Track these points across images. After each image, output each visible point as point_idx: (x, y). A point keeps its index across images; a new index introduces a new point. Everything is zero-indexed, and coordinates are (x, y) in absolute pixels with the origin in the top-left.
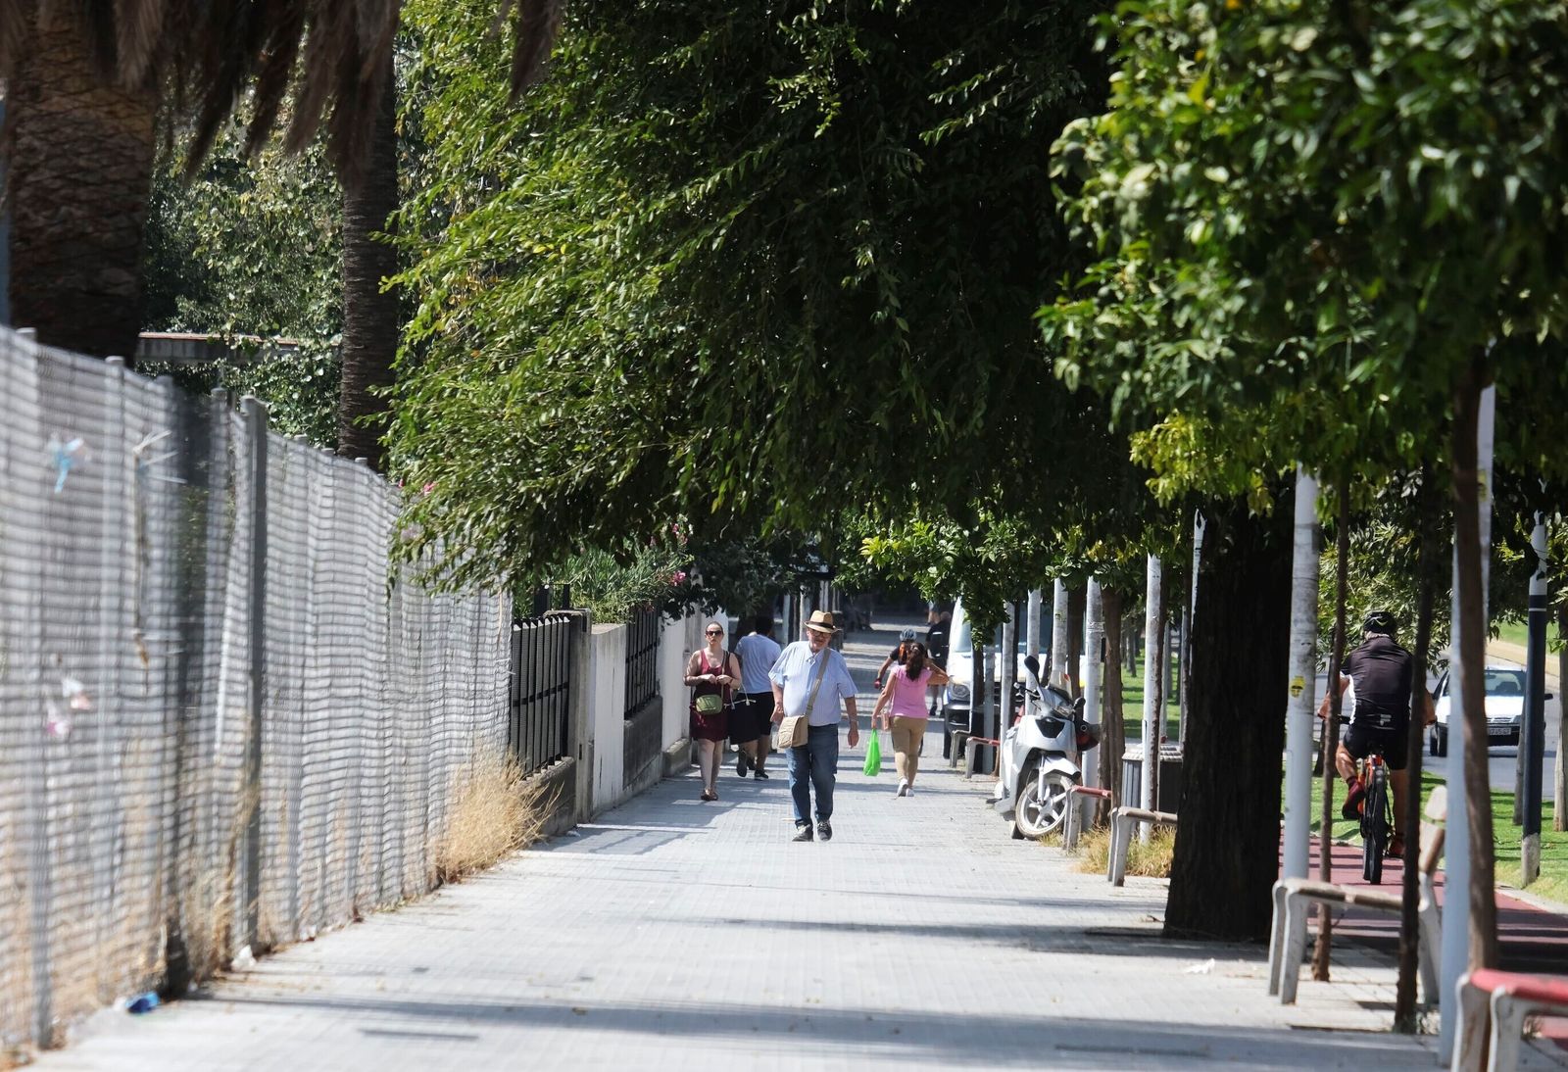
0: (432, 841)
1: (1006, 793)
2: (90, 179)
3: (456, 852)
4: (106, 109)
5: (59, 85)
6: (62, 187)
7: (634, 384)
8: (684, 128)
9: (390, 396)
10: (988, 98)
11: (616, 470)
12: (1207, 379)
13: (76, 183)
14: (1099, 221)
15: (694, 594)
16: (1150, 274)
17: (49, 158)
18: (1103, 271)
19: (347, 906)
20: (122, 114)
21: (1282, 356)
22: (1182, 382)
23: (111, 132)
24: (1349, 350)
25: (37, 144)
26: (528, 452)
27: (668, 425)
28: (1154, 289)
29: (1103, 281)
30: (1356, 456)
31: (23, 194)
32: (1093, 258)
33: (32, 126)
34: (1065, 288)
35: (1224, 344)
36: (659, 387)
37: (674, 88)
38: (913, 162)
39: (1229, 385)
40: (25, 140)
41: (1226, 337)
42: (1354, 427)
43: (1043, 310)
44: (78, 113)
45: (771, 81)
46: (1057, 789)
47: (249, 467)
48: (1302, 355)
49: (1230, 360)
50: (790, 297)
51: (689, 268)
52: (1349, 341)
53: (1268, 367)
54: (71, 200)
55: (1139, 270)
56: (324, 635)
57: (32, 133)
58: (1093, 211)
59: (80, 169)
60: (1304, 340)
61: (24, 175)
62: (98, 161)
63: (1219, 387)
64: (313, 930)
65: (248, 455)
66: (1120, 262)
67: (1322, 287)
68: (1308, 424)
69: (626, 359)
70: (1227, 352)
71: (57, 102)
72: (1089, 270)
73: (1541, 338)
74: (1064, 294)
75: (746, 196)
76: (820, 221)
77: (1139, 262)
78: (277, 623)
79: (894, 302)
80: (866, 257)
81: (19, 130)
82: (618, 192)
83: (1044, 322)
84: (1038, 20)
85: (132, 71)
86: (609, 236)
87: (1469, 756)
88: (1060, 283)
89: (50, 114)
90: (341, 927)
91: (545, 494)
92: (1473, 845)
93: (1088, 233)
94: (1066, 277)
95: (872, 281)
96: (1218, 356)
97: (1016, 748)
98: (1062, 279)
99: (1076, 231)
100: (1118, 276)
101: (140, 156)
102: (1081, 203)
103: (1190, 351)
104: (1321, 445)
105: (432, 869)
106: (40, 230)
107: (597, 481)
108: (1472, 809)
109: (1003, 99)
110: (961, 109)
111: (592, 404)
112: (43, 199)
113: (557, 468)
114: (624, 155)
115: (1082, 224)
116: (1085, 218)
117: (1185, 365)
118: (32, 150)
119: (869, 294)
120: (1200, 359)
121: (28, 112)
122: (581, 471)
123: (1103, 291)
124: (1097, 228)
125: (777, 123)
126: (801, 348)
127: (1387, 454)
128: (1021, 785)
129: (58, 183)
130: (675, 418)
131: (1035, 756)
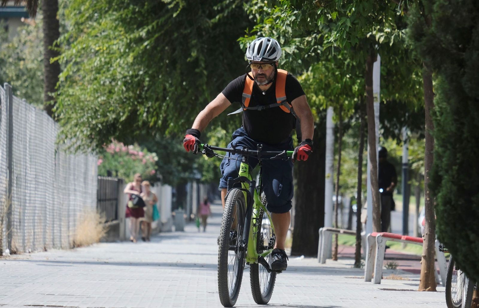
0: (71, 234)
3: (79, 238)
7: (128, 90)
8: (141, 12)
11: (123, 116)
12: (291, 59)
14: (258, 13)
15: (158, 180)
16: (273, 28)
18: (258, 27)
19: (42, 246)
21: (313, 52)
22: (283, 60)
24: (333, 49)
26: (96, 111)
27: (138, 102)
28: (274, 32)
29: (258, 30)
30: (341, 94)
32: (256, 24)
34: (247, 33)
35: (295, 48)
36: (135, 91)
39: (297, 61)
41: (296, 46)
42: (340, 85)
43: (241, 39)
47: (7, 105)
48: (319, 51)
49: (297, 53)
50: (173, 62)
52: (333, 46)
53: (309, 55)
55: (270, 27)
56: (33, 162)
58: (256, 10)
60: (319, 47)
63: (294, 61)
64: (30, 250)
65: (6, 101)
66: (264, 25)
67: (319, 13)
68: (326, 85)
69: (125, 83)
70: (296, 51)
72: (254, 27)
73: (391, 44)
74: (247, 34)
76: (182, 40)
77: (270, 25)
78: (17, 154)
82: (121, 31)
83: (241, 42)
86: (118, 45)
87: (372, 173)
88: (246, 31)
90: (40, 251)
91: (102, 124)
92: (373, 200)
93: (255, 17)
94: (247, 29)
96: (294, 52)
98: (246, 30)
99: (251, 17)
100: (263, 29)
102: (252, 8)
103: (285, 51)
104: (330, 91)
105: (72, 243)
107: (116, 120)
108: (373, 189)
111: (115, 97)
113: (104, 115)
114: (123, 21)
115: (253, 14)
116: (254, 12)
117: (284, 55)
120: (288, 53)
122: (112, 116)
123: (259, 33)
124: (257, 15)
127: (350, 93)
130: (140, 99)
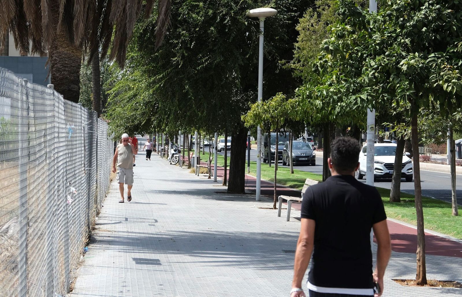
1: (170, 159)
2: (68, 66)
4: (71, 51)
5: (61, 46)
6: (62, 68)
7: (146, 108)
8: (157, 66)
9: (106, 110)
10: (207, 61)
11: (143, 122)
13: (65, 67)
17: (59, 62)
20: (75, 52)
23: (73, 56)
25: (57, 58)
26: (129, 119)
27: (151, 115)
31: (54, 69)
33: (56, 55)
37: (154, 60)
38: (195, 72)
40: (54, 58)
44: (65, 52)
45: (171, 59)
46: (176, 158)
51: (157, 89)
54: (64, 70)
57: (56, 56)
59: (66, 64)
61: (54, 65)
62: (70, 62)
71: (61, 50)
75: (166, 77)
76: (179, 82)
79: (191, 94)
80: (187, 87)
81: (53, 56)
82: (146, 77)
84: (215, 48)
85: (77, 43)
89: (59, 52)
91: (131, 126)
95: (187, 92)
97: (171, 153)
101: (79, 61)
106: (58, 77)
107: (139, 124)
109: (209, 61)
110: (203, 63)
112: (58, 70)
113: (133, 122)
118: (56, 60)
119: (187, 93)
121: (55, 52)
125: (172, 66)
126: (176, 102)
128: (172, 158)
129: (61, 67)
131: (173, 154)
